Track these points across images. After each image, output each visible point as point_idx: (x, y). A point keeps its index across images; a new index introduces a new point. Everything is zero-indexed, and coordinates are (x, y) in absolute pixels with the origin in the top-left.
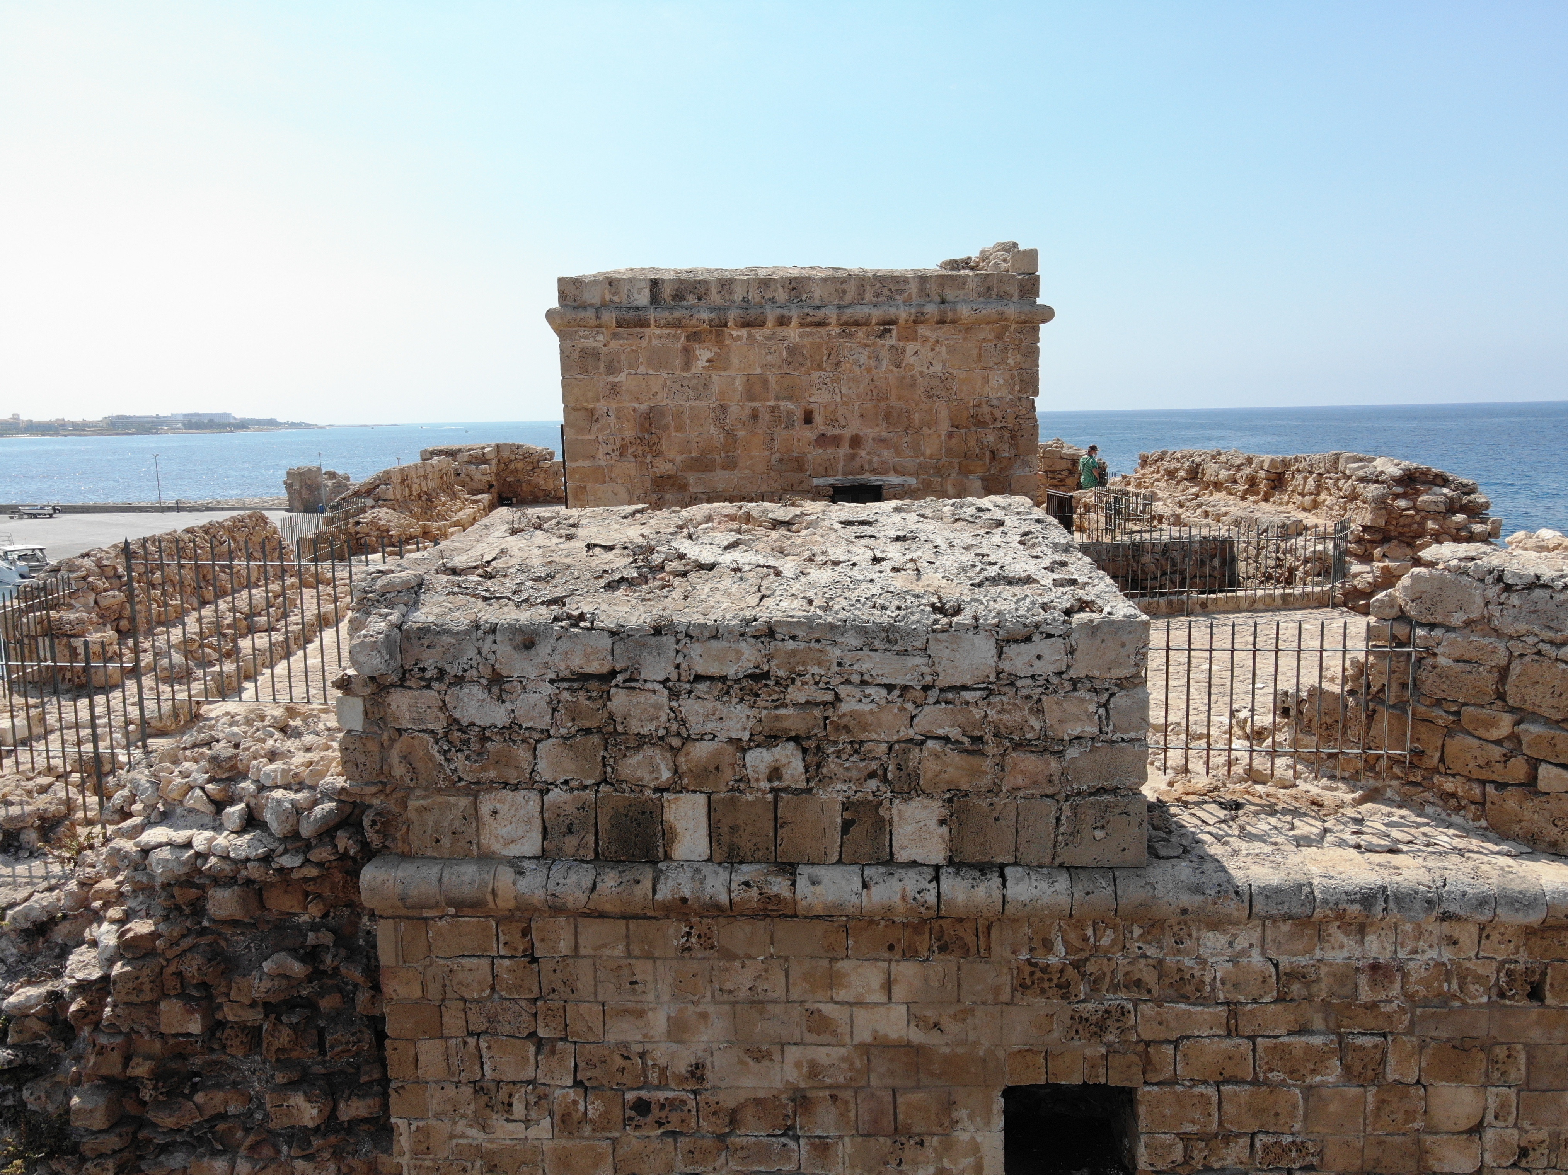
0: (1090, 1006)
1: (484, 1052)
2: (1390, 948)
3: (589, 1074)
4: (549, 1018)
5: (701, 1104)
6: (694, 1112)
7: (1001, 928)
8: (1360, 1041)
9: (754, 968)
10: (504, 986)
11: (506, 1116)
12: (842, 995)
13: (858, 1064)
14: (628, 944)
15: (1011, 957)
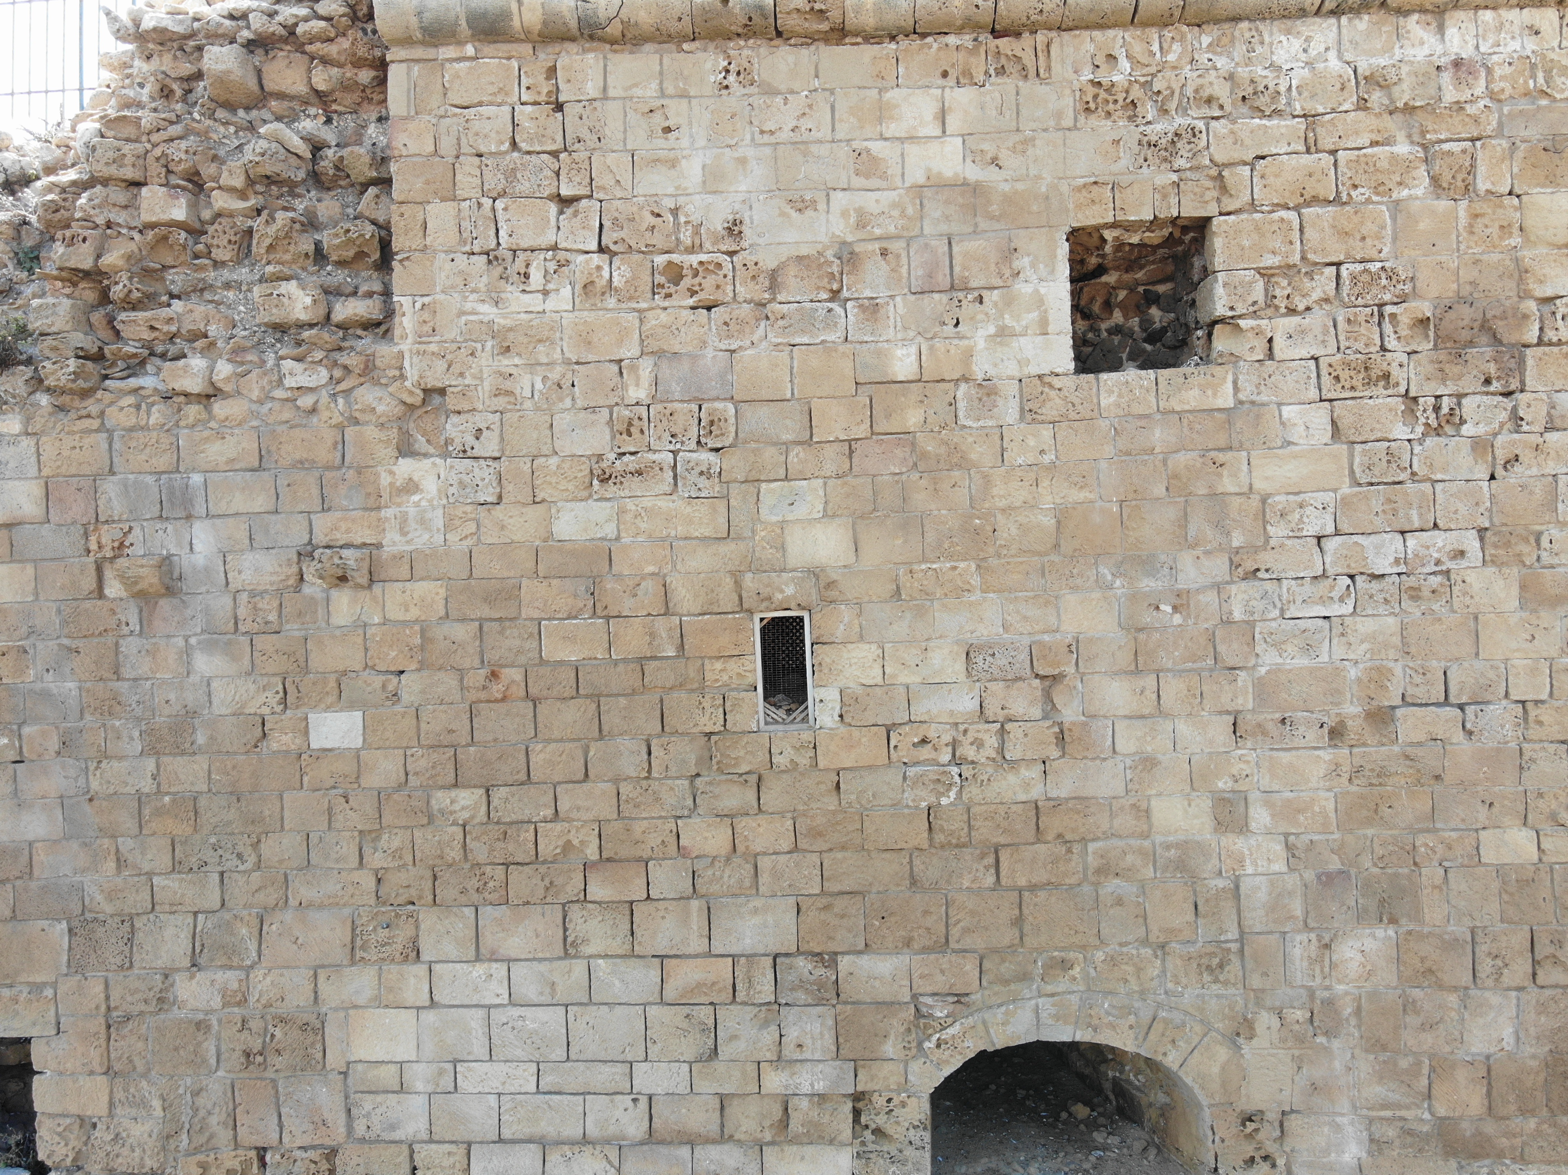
0: (1159, 127)
1: (500, 214)
2: (1472, 42)
3: (615, 236)
4: (574, 172)
5: (738, 266)
6: (730, 276)
7: (1062, 45)
8: (1446, 147)
9: (798, 102)
10: (525, 136)
11: (522, 287)
12: (892, 129)
13: (910, 211)
14: (661, 83)
15: (1075, 76)
